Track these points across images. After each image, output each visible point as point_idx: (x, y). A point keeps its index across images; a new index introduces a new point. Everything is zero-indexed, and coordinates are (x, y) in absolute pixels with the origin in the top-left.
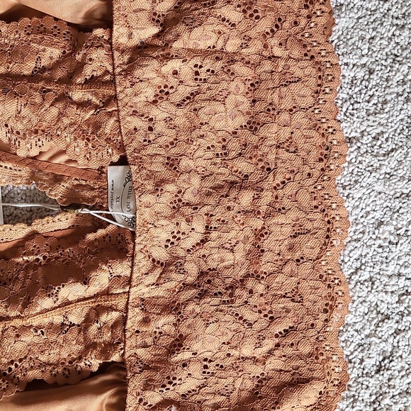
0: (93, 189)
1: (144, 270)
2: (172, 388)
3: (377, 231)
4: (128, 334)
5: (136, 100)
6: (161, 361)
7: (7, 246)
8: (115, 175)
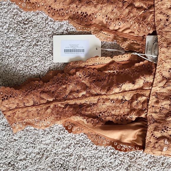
0: (139, 45)
1: (159, 80)
2: (166, 131)
4: (149, 107)
5: (162, 7)
6: (162, 120)
7: (102, 66)
8: (149, 39)
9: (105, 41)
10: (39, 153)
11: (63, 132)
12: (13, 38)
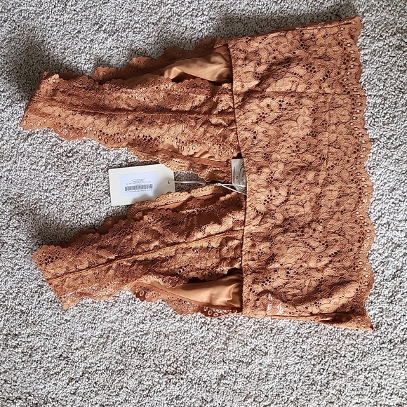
0: (224, 172)
1: (252, 217)
2: (269, 284)
3: (391, 194)
4: (244, 253)
5: (246, 122)
6: (262, 269)
7: (177, 204)
8: (235, 164)
9: (179, 171)
10: (102, 336)
11: (133, 302)
12: (53, 178)
